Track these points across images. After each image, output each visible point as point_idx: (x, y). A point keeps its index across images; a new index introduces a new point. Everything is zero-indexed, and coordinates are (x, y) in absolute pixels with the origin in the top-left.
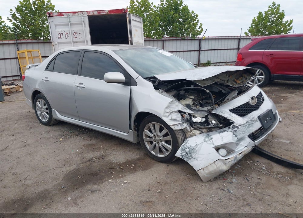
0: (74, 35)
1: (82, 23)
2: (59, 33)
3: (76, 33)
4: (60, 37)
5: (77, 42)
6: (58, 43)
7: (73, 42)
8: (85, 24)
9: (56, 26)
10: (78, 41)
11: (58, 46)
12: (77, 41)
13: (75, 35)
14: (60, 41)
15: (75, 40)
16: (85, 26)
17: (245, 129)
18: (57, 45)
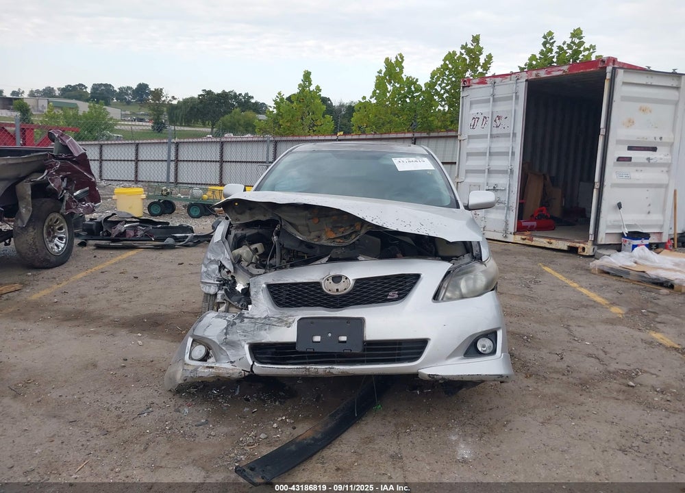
0: (495, 121)
1: (512, 96)
2: (474, 118)
3: (499, 117)
4: (474, 125)
5: (498, 136)
6: (470, 137)
7: (491, 135)
8: (517, 98)
9: (471, 103)
10: (501, 134)
11: (468, 143)
12: (498, 133)
13: (497, 121)
14: (472, 132)
15: (495, 131)
16: (516, 103)
17: (252, 329)
18: (466, 141)
